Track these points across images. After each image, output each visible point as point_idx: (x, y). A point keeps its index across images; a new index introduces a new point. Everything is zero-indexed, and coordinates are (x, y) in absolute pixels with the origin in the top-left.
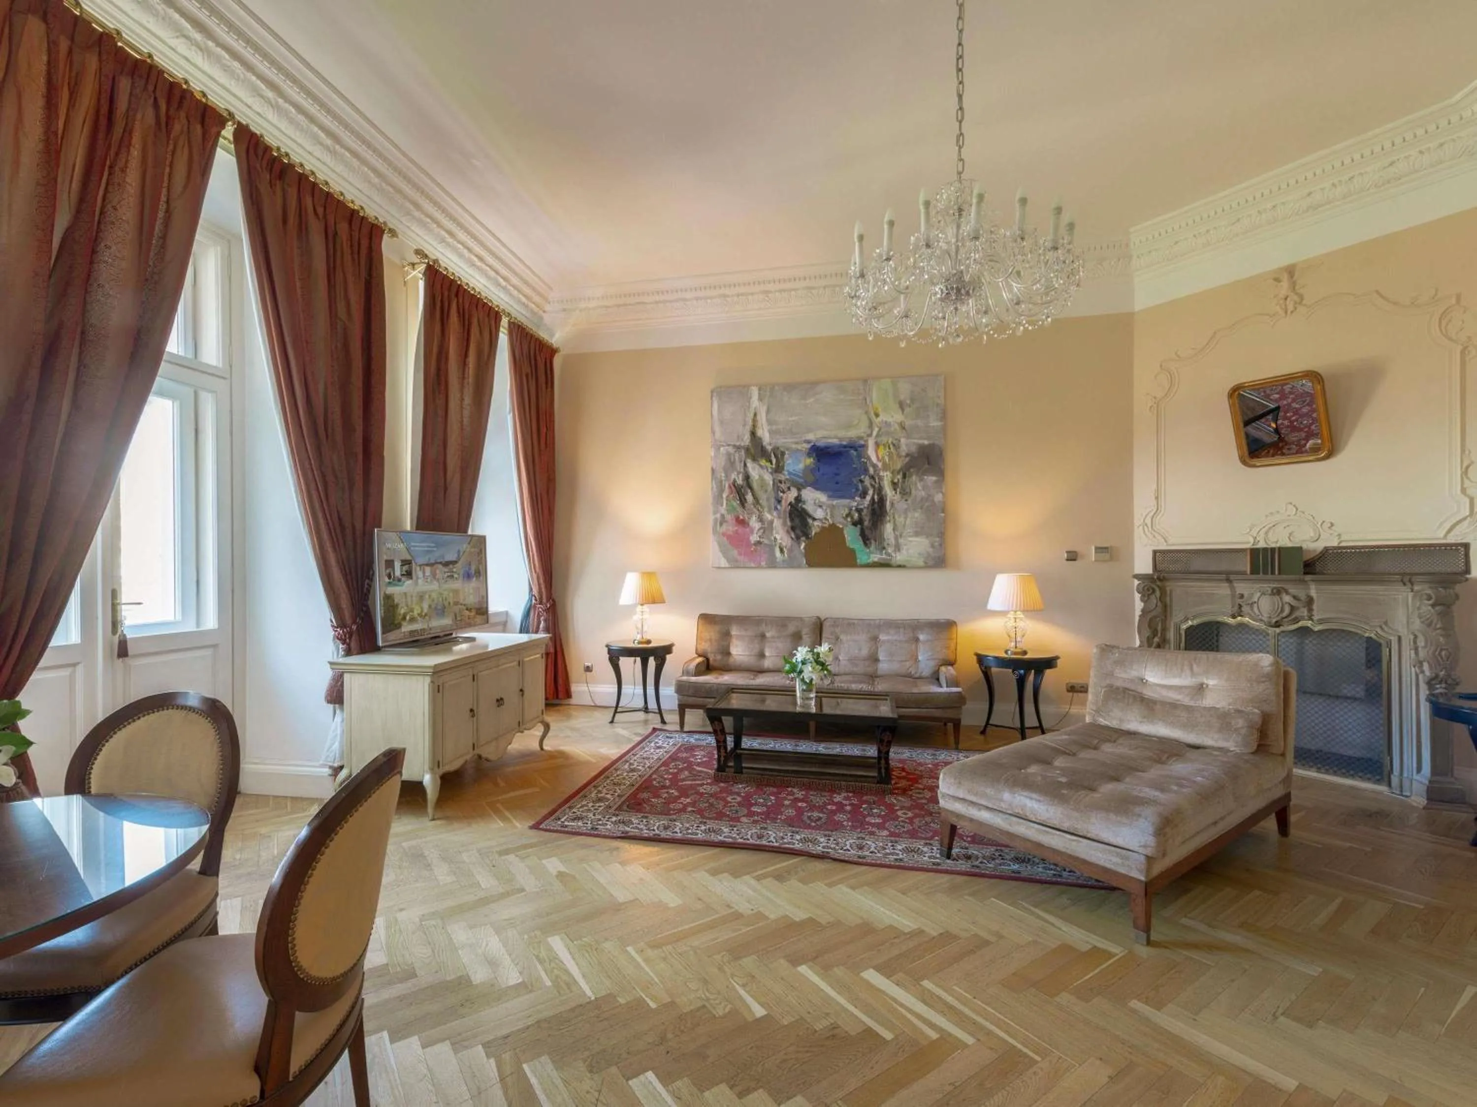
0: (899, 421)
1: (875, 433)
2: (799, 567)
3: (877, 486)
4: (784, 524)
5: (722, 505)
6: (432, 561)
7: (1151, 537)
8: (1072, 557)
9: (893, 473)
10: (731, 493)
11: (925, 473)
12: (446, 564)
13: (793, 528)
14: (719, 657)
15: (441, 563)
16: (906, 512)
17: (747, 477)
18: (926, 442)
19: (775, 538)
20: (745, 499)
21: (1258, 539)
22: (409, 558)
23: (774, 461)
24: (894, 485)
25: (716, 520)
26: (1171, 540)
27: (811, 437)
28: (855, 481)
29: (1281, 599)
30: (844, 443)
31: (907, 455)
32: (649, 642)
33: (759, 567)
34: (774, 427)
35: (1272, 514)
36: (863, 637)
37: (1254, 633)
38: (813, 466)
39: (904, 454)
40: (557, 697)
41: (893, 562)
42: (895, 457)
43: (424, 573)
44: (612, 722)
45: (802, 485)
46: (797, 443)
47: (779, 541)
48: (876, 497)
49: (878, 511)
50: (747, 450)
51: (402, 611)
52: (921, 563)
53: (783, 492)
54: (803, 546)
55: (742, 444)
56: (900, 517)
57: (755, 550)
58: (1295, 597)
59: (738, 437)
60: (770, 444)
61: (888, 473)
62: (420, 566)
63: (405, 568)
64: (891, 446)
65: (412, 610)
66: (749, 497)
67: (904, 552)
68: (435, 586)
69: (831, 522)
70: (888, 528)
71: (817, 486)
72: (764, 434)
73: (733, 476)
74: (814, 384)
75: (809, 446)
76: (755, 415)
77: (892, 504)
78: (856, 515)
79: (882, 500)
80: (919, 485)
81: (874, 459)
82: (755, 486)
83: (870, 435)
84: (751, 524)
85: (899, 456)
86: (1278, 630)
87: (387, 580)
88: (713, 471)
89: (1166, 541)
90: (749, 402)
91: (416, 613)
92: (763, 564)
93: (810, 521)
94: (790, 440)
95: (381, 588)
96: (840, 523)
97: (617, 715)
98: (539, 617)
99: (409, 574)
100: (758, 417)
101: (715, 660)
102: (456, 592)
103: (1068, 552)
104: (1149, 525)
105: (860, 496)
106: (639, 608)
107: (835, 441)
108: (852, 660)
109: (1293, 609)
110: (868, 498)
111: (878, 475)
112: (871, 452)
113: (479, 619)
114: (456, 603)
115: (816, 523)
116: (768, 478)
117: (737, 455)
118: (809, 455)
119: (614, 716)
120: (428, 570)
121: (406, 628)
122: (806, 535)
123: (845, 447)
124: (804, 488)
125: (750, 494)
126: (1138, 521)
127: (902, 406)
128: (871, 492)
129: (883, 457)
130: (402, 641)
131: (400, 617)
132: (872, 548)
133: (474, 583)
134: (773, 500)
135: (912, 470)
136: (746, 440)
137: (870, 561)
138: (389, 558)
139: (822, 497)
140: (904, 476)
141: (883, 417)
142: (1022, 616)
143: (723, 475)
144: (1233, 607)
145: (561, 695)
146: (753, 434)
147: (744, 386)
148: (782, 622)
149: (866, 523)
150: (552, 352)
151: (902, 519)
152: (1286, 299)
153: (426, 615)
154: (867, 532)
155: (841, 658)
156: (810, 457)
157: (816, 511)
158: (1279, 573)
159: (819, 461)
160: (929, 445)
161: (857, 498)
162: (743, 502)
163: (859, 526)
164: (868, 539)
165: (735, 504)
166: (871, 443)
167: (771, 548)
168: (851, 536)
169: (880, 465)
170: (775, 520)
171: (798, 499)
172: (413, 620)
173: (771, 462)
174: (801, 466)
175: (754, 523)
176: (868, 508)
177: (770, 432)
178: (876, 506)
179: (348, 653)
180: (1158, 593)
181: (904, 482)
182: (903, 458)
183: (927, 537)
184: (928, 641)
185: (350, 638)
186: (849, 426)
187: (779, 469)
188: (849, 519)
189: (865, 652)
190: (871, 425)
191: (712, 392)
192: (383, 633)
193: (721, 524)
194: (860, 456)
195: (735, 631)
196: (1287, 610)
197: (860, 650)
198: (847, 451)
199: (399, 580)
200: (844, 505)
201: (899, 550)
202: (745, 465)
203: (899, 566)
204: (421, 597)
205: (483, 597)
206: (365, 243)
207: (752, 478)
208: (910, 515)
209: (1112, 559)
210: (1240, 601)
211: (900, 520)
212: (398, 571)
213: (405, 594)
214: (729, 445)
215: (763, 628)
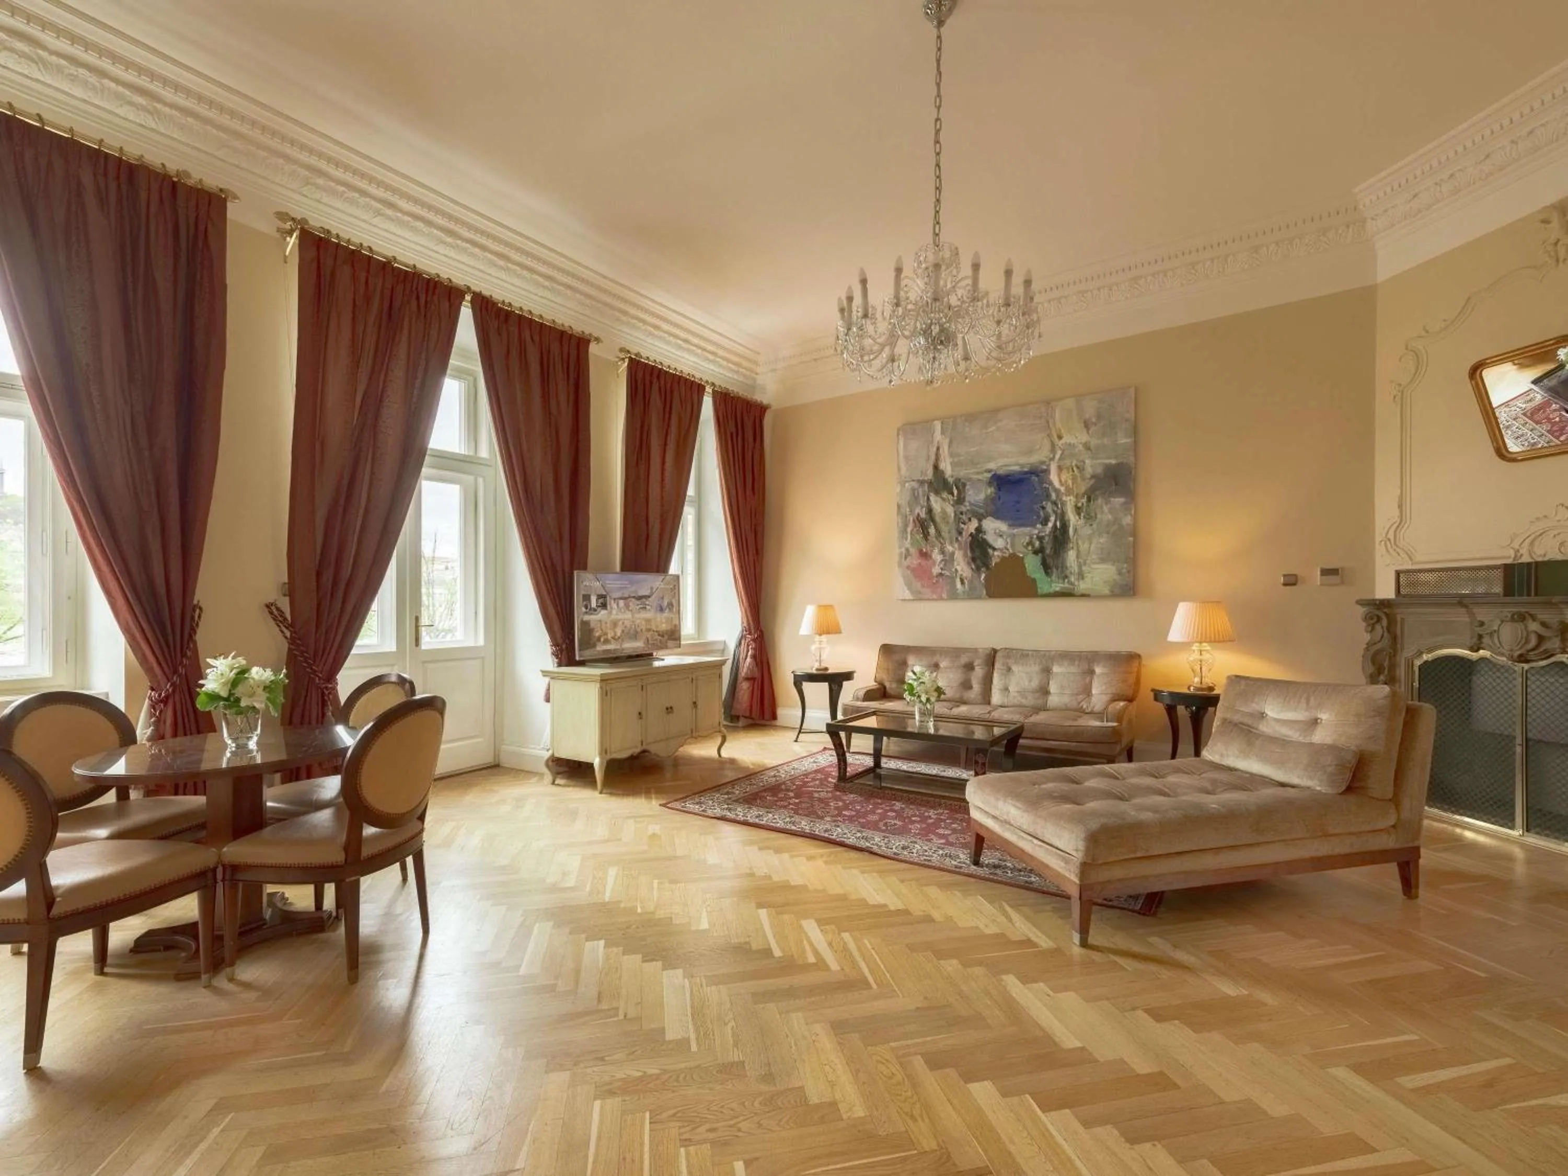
0: (1083, 441)
1: (1057, 456)
2: (979, 598)
3: (1059, 511)
4: (965, 555)
5: (906, 539)
6: (626, 595)
7: (1394, 554)
8: (1291, 581)
9: (1077, 497)
10: (915, 526)
11: (1112, 494)
12: (640, 598)
13: (974, 559)
14: (894, 685)
15: (634, 597)
16: (1090, 538)
17: (930, 511)
18: (1113, 462)
19: (956, 570)
20: (928, 533)
21: (1521, 551)
22: (604, 593)
23: (955, 492)
24: (1078, 510)
25: (901, 554)
26: (1419, 557)
27: (992, 466)
28: (1036, 507)
29: (1526, 627)
30: (1026, 470)
31: (1093, 477)
32: (826, 669)
33: (941, 599)
34: (956, 460)
35: (1538, 519)
36: (1035, 668)
37: (1498, 670)
38: (993, 495)
39: (1088, 476)
40: (763, 718)
41: (1076, 591)
42: (1079, 479)
43: (618, 605)
44: (796, 741)
45: (982, 514)
46: (978, 473)
47: (960, 572)
48: (1058, 524)
49: (1061, 538)
50: (930, 483)
51: (597, 634)
52: (1106, 591)
53: (964, 523)
54: (983, 576)
55: (926, 478)
56: (1083, 543)
57: (937, 581)
58: (1544, 624)
59: (922, 472)
60: (952, 477)
61: (1072, 498)
62: (615, 599)
63: (601, 601)
64: (1075, 469)
65: (606, 634)
66: (932, 530)
67: (1087, 580)
68: (628, 615)
69: (1011, 551)
70: (1071, 556)
71: (997, 515)
72: (946, 467)
73: (917, 510)
74: (996, 411)
75: (989, 475)
76: (938, 449)
77: (1076, 530)
78: (1037, 544)
79: (1065, 527)
80: (1106, 509)
81: (1056, 483)
82: (938, 519)
83: (1052, 459)
84: (933, 556)
85: (1083, 479)
86: (1526, 666)
87: (584, 609)
88: (899, 506)
89: (1411, 559)
90: (932, 437)
91: (609, 636)
92: (945, 596)
93: (990, 551)
94: (972, 471)
95: (580, 614)
96: (1020, 552)
97: (801, 735)
98: (748, 646)
99: (604, 606)
100: (941, 450)
101: (891, 688)
102: (648, 621)
103: (1285, 576)
104: (1392, 541)
105: (1041, 523)
106: (817, 638)
107: (1016, 468)
108: (1022, 693)
109: (1541, 639)
110: (1050, 525)
111: (1061, 500)
112: (1054, 477)
113: (670, 643)
114: (649, 630)
115: (996, 553)
116: (950, 510)
117: (920, 490)
118: (990, 484)
119: (798, 737)
120: (622, 603)
121: (601, 647)
122: (987, 566)
123: (1026, 473)
124: (985, 518)
125: (933, 527)
126: (1379, 535)
127: (1087, 425)
128: (1053, 518)
129: (1066, 481)
130: (597, 657)
131: (595, 639)
132: (1053, 578)
133: (666, 614)
134: (954, 532)
135: (1097, 493)
136: (930, 474)
137: (1051, 590)
138: (586, 593)
139: (1002, 526)
140: (1089, 500)
141: (1067, 439)
142: (1208, 648)
143: (908, 510)
144: (1472, 638)
145: (767, 715)
146: (936, 467)
147: (927, 422)
148: (955, 652)
149: (1048, 551)
150: (761, 410)
151: (1086, 545)
152: (1556, 244)
153: (619, 638)
154: (1049, 561)
155: (1011, 689)
156: (990, 486)
157: (996, 540)
158: (1536, 594)
159: (999, 489)
160: (1118, 465)
161: (1039, 526)
162: (926, 535)
163: (1040, 555)
164: (1050, 568)
165: (918, 537)
166: (1053, 468)
167: (952, 580)
168: (1032, 565)
169: (1063, 489)
170: (957, 552)
171: (979, 530)
172: (607, 641)
173: (952, 494)
174: (982, 496)
175: (937, 556)
176: (1049, 535)
177: (953, 465)
178: (1058, 531)
179: (560, 665)
180: (1385, 622)
181: (1088, 506)
182: (1088, 481)
183: (1113, 565)
184: (1103, 674)
185: (561, 653)
186: (1030, 452)
187: (960, 501)
188: (1030, 548)
189: (1035, 683)
190: (1053, 446)
191: (899, 430)
192: (580, 650)
193: (906, 558)
194: (1041, 482)
195: (911, 660)
196: (1533, 642)
197: (1030, 681)
198: (1029, 479)
199: (595, 610)
200: (1025, 534)
201: (1083, 578)
202: (928, 499)
203: (1083, 595)
204: (615, 624)
205: (675, 626)
206: (574, 353)
207: (934, 511)
208: (1094, 541)
209: (1342, 582)
210: (1479, 630)
211: (1084, 547)
212: (594, 604)
213: (600, 621)
214: (913, 481)
215: (937, 658)
